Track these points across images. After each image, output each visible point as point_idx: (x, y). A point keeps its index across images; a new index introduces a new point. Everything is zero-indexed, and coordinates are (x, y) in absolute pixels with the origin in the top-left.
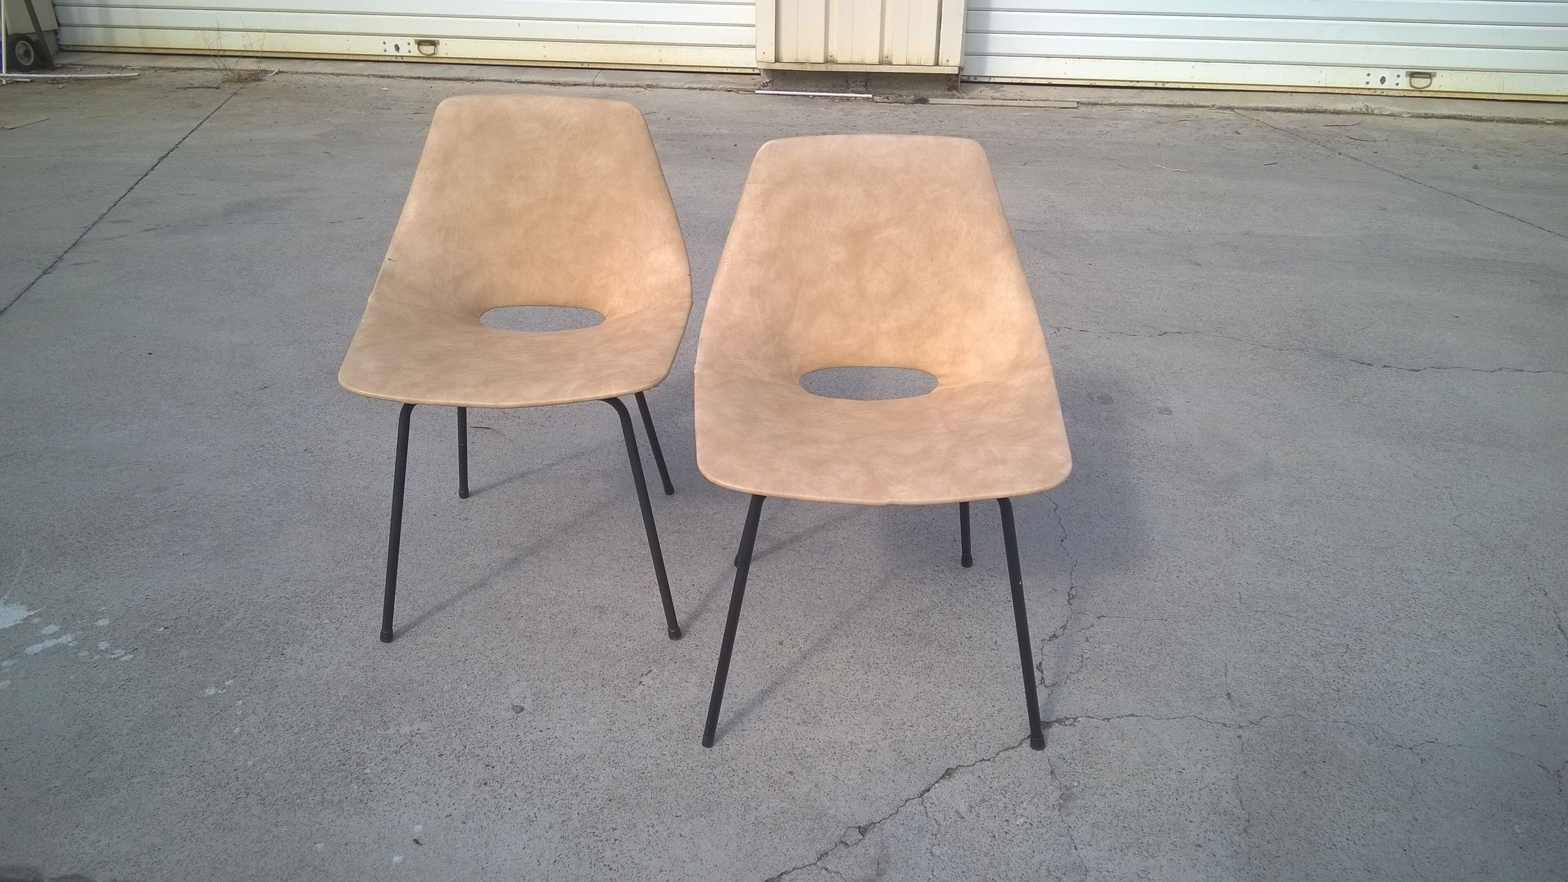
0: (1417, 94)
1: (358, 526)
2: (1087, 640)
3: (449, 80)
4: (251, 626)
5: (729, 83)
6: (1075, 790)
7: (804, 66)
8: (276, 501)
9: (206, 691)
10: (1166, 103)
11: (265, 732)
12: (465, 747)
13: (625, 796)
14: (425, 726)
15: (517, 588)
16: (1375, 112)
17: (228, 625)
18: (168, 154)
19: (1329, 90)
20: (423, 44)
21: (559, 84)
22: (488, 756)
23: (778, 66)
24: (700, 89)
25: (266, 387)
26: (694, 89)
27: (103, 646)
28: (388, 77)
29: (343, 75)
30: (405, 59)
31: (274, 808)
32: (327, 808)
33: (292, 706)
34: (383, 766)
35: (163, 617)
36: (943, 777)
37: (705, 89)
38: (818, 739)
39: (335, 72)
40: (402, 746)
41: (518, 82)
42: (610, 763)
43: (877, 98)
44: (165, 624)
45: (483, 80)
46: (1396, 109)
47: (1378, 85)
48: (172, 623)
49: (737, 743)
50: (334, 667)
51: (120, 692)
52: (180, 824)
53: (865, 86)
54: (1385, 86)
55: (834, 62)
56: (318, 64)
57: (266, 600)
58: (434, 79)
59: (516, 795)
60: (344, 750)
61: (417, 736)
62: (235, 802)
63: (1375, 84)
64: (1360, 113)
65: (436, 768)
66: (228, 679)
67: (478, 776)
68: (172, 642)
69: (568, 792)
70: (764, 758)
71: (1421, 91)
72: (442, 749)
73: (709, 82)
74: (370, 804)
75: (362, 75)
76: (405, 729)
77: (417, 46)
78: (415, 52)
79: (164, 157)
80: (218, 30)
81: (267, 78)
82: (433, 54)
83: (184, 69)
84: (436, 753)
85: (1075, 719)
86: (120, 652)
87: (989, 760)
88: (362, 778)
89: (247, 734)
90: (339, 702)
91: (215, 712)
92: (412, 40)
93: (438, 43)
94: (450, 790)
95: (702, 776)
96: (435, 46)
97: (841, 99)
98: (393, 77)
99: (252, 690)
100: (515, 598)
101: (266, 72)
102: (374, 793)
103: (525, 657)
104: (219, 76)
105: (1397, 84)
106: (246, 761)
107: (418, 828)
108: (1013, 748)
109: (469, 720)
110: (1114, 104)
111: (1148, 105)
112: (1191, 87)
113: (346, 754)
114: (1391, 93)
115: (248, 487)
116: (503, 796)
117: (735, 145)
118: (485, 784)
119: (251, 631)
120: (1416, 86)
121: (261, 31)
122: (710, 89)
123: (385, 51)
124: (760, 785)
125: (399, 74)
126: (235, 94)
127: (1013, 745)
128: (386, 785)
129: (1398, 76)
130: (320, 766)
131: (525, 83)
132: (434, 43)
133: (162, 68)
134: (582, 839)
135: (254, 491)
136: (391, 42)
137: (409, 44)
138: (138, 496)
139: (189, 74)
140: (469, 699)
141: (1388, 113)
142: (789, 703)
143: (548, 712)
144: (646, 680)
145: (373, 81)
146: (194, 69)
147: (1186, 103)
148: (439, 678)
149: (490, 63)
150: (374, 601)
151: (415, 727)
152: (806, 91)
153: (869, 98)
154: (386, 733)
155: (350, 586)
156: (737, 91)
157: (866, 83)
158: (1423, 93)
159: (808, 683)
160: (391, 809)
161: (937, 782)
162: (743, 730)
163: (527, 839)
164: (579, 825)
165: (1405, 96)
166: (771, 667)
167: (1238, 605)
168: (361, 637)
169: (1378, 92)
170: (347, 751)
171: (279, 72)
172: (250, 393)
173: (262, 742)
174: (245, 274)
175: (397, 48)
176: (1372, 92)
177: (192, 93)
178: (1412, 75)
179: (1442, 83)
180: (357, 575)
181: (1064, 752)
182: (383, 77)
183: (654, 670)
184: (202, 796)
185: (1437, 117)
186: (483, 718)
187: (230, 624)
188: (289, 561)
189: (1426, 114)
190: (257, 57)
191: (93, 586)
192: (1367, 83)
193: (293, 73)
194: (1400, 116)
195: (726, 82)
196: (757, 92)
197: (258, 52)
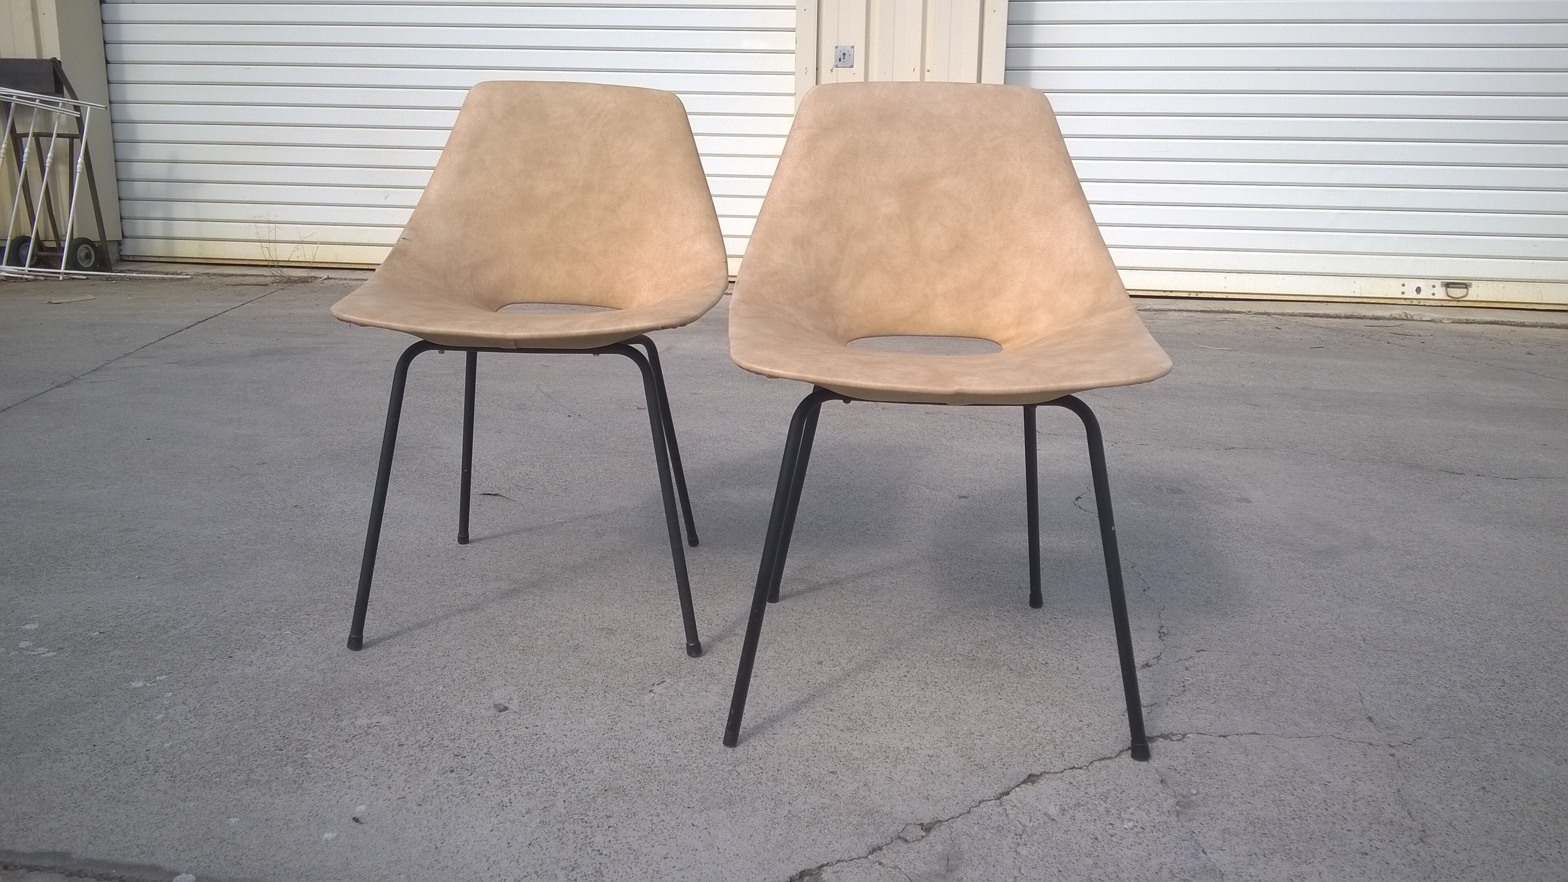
0: (1455, 304)
2: (1187, 669)
6: (1194, 798)
8: (254, 541)
9: (133, 684)
10: (1202, 309)
11: (192, 720)
12: (432, 739)
13: (625, 787)
14: (385, 720)
15: (513, 612)
16: (1415, 318)
17: (173, 632)
18: (206, 320)
19: (1365, 300)
22: (459, 747)
25: (264, 463)
27: (23, 645)
31: (186, 784)
32: (251, 787)
33: (231, 699)
34: (328, 752)
35: (102, 624)
36: (1024, 782)
38: (866, 744)
40: (354, 736)
42: (608, 757)
44: (102, 630)
46: (1435, 316)
47: (1414, 295)
48: (110, 629)
49: (766, 745)
50: (289, 669)
51: (31, 682)
52: (65, 795)
54: (1422, 295)
57: (224, 614)
59: (488, 782)
60: (284, 737)
61: (376, 727)
62: (140, 778)
63: (1411, 294)
64: (1400, 319)
65: (394, 755)
66: (162, 674)
67: (444, 765)
68: (105, 644)
69: (554, 782)
70: (799, 759)
71: (1458, 301)
72: (403, 740)
74: (305, 785)
76: (363, 721)
79: (202, 322)
81: (315, 281)
83: (236, 275)
84: (396, 743)
85: (1184, 735)
86: (41, 650)
87: (1081, 768)
88: (300, 762)
89: (171, 721)
90: (287, 697)
91: (137, 702)
94: (407, 776)
95: (722, 772)
99: (187, 684)
100: (510, 620)
101: (316, 278)
102: (312, 776)
103: (515, 666)
104: (269, 279)
105: (1434, 294)
106: (163, 743)
107: (362, 808)
108: (1110, 758)
109: (440, 716)
110: (1149, 310)
111: (1183, 311)
112: (1225, 297)
113: (286, 741)
114: (1428, 303)
115: (226, 531)
116: (473, 783)
118: (452, 771)
119: (198, 638)
120: (1452, 296)
124: (794, 782)
126: (281, 292)
127: (1109, 755)
128: (329, 769)
129: (1434, 287)
130: (252, 749)
133: (214, 274)
134: (567, 824)
138: (102, 534)
139: (241, 278)
140: (443, 699)
141: (1428, 319)
142: (830, 713)
143: (536, 712)
144: (657, 689)
146: (249, 276)
147: (1221, 309)
148: (411, 680)
151: (374, 720)
154: (337, 724)
155: (321, 606)
158: (1460, 303)
159: (853, 697)
160: (330, 790)
161: (1018, 786)
162: (774, 734)
163: (496, 822)
164: (564, 811)
165: (1442, 306)
166: (809, 682)
167: (1362, 644)
168: (326, 645)
169: (1415, 302)
170: (287, 738)
171: (328, 278)
172: (246, 467)
173: (186, 727)
176: (1408, 302)
177: (242, 289)
178: (1448, 285)
179: (1478, 293)
181: (1175, 764)
183: (668, 681)
184: (101, 771)
185: (1479, 323)
186: (458, 715)
187: (176, 632)
189: (1467, 320)
190: (311, 268)
191: (29, 598)
192: (1403, 293)
193: (341, 279)
194: (1441, 322)
197: (310, 262)
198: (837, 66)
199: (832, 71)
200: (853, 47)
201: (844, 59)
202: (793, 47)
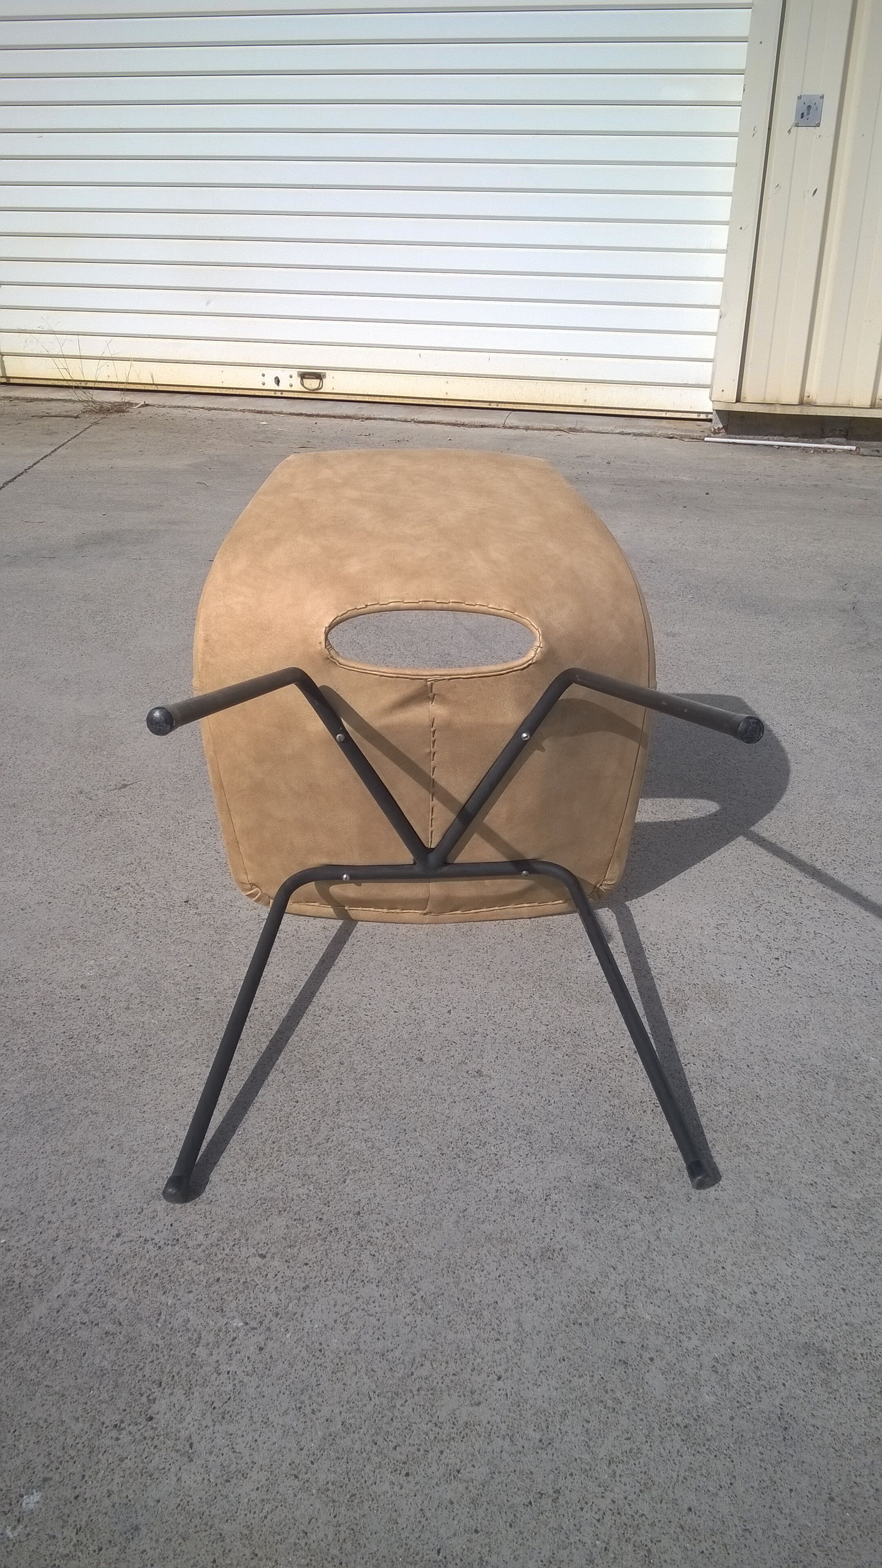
1: (282, 1072)
3: (334, 417)
4: (86, 1319)
5: (670, 428)
7: (773, 407)
8: (138, 1001)
15: (620, 1268)
18: (15, 478)
20: (306, 376)
21: (463, 425)
23: (739, 407)
24: (635, 435)
25: (125, 786)
26: (626, 434)
28: (266, 413)
29: (215, 409)
30: (285, 394)
37: (641, 435)
39: (207, 406)
41: (415, 422)
43: (862, 450)
45: (375, 419)
50: (263, 1476)
53: (846, 436)
55: (810, 404)
56: (188, 398)
58: (318, 416)
73: (645, 427)
75: (236, 410)
77: (300, 379)
78: (297, 386)
79: (10, 482)
80: (81, 357)
81: (130, 410)
82: (318, 389)
83: (41, 400)
92: (295, 372)
93: (324, 376)
96: (321, 379)
97: (816, 450)
98: (271, 413)
100: (622, 1298)
101: (131, 404)
104: (79, 407)
117: (707, 494)
119: (84, 1334)
121: (128, 360)
122: (647, 435)
123: (264, 384)
125: (279, 410)
126: (96, 423)
131: (423, 422)
132: (319, 377)
133: (17, 398)
135: (101, 977)
136: (272, 373)
137: (291, 377)
139: (47, 404)
145: (249, 416)
146: (53, 400)
149: (382, 401)
150: (330, 1272)
152: (768, 440)
153: (851, 450)
156: (682, 438)
157: (847, 432)
171: (146, 405)
172: (101, 793)
174: (100, 619)
175: (278, 381)
177: (47, 421)
180: (290, 1196)
182: (260, 412)
188: (162, 1144)
190: (122, 390)
193: (159, 406)
195: (665, 428)
196: (706, 439)
197: (123, 383)
198: (797, 125)
199: (789, 131)
200: (822, 97)
201: (808, 114)
202: (739, 98)
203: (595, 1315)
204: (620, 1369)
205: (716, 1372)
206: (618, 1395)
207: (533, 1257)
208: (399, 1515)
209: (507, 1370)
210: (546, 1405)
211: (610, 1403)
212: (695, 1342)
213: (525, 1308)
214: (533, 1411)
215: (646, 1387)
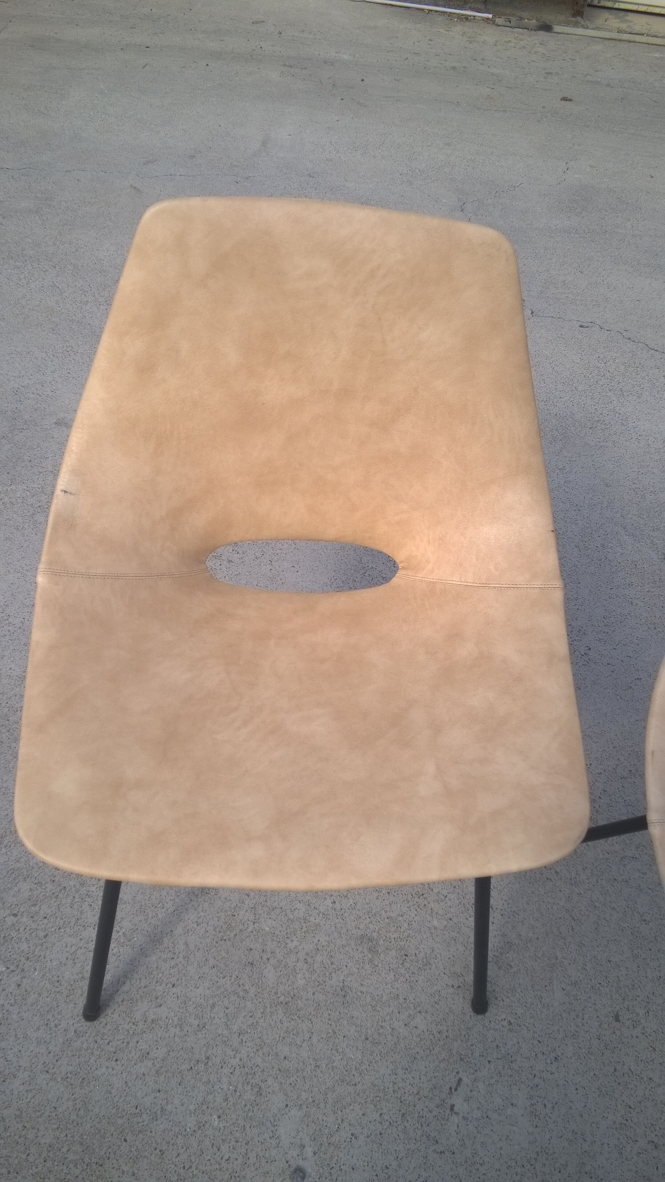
43: (498, 21)
50: (26, 1075)
100: (252, 918)
144: (458, 1102)
150: (62, 922)
153: (488, 19)
183: (465, 1079)
203: (235, 932)
204: (249, 968)
205: (307, 963)
206: (247, 987)
207: (196, 893)
208: (112, 1088)
209: (178, 980)
210: (202, 1001)
211: (241, 994)
212: (295, 943)
213: (190, 933)
214: (194, 1006)
215: (264, 979)
